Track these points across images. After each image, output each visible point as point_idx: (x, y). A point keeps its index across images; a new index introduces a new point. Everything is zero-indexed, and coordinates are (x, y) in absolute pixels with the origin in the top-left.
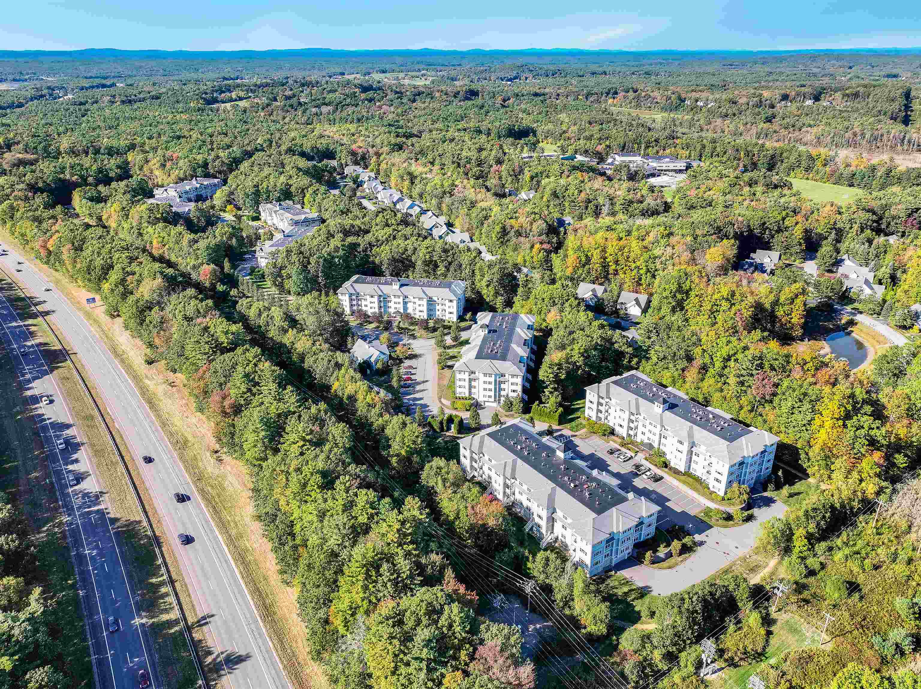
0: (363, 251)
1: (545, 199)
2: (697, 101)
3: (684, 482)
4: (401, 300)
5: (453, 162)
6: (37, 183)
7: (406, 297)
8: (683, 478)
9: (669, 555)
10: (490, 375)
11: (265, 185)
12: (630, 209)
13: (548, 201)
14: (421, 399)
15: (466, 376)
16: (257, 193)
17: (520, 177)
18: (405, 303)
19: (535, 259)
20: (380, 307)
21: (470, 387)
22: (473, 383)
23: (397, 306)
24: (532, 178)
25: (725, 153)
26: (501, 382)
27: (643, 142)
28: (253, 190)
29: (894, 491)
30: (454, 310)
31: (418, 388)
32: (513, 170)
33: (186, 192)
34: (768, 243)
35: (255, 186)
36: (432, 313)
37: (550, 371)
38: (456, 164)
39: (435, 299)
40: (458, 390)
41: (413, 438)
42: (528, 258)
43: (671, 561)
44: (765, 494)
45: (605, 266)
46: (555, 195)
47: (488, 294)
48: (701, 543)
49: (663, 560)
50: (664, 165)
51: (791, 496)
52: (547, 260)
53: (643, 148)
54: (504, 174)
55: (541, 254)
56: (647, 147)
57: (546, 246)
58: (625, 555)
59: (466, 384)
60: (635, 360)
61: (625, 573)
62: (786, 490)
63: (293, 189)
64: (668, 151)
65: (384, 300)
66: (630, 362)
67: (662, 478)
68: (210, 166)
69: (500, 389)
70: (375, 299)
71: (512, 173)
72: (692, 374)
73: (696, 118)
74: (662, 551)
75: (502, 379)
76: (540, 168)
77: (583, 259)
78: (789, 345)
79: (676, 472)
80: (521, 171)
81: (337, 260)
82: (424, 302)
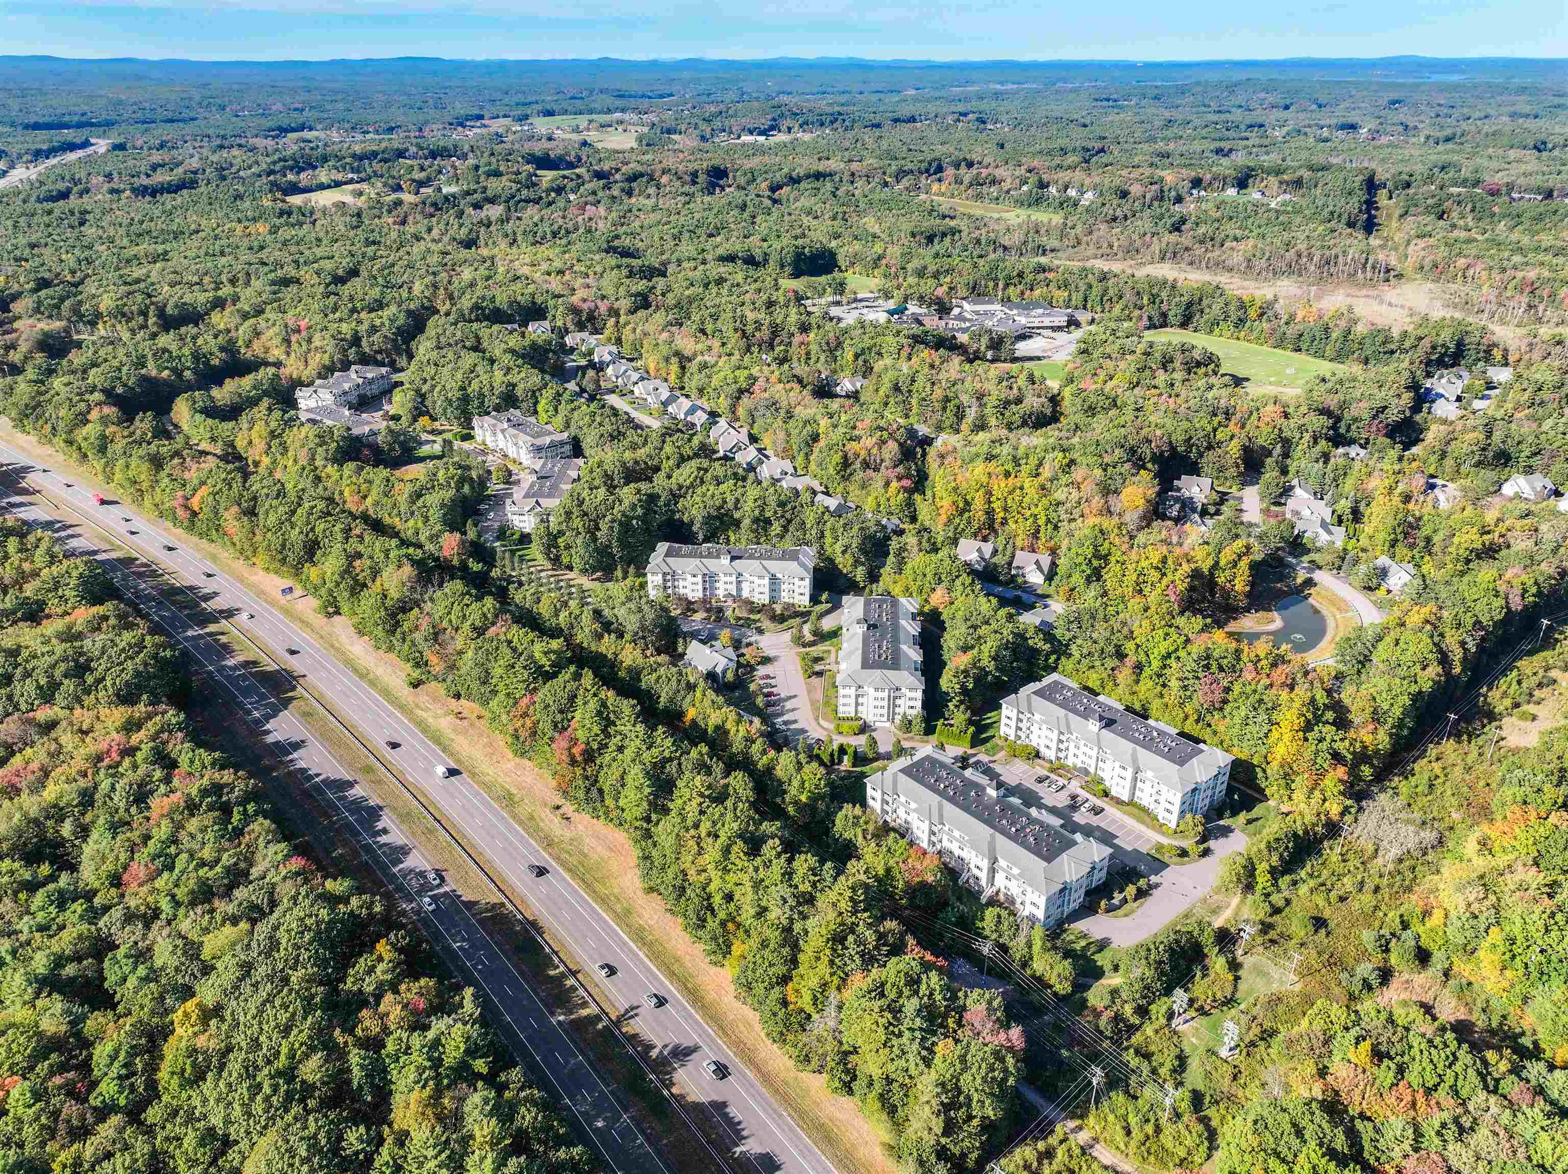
0: (665, 505)
1: (881, 393)
2: (1066, 188)
3: (1130, 814)
4: (733, 579)
5: (736, 330)
6: (114, 388)
7: (740, 574)
8: (1126, 808)
9: (1125, 901)
10: (883, 690)
11: (475, 385)
12: (1007, 414)
13: (887, 397)
14: (795, 721)
15: (852, 691)
17: (838, 353)
18: (739, 583)
19: (892, 500)
20: (705, 589)
21: (857, 704)
22: (860, 700)
23: (729, 587)
24: (857, 356)
25: (1121, 297)
26: (895, 698)
27: (1000, 276)
29: (1360, 809)
30: (806, 590)
31: (789, 705)
32: (828, 343)
33: (345, 393)
36: (778, 595)
37: (955, 680)
38: (739, 334)
39: (779, 576)
40: (841, 709)
41: (816, 781)
42: (883, 500)
43: (1127, 908)
44: (1222, 822)
45: (990, 513)
46: (897, 388)
47: (844, 563)
48: (1157, 886)
49: (1119, 907)
50: (1037, 320)
51: (1249, 822)
52: (910, 504)
53: (1001, 285)
54: (814, 348)
55: (901, 496)
56: (1007, 285)
57: (906, 483)
58: (1074, 905)
59: (852, 701)
60: (1053, 658)
61: (1081, 925)
62: (1243, 817)
64: (1037, 292)
65: (709, 579)
66: (1046, 660)
67: (1103, 810)
68: (364, 343)
69: (895, 706)
70: (699, 579)
71: (825, 348)
72: (1125, 675)
73: (1070, 224)
74: (1117, 897)
75: (897, 694)
76: (868, 342)
77: (961, 505)
78: (1236, 619)
79: (1118, 802)
80: (839, 345)
81: (635, 523)
82: (766, 581)
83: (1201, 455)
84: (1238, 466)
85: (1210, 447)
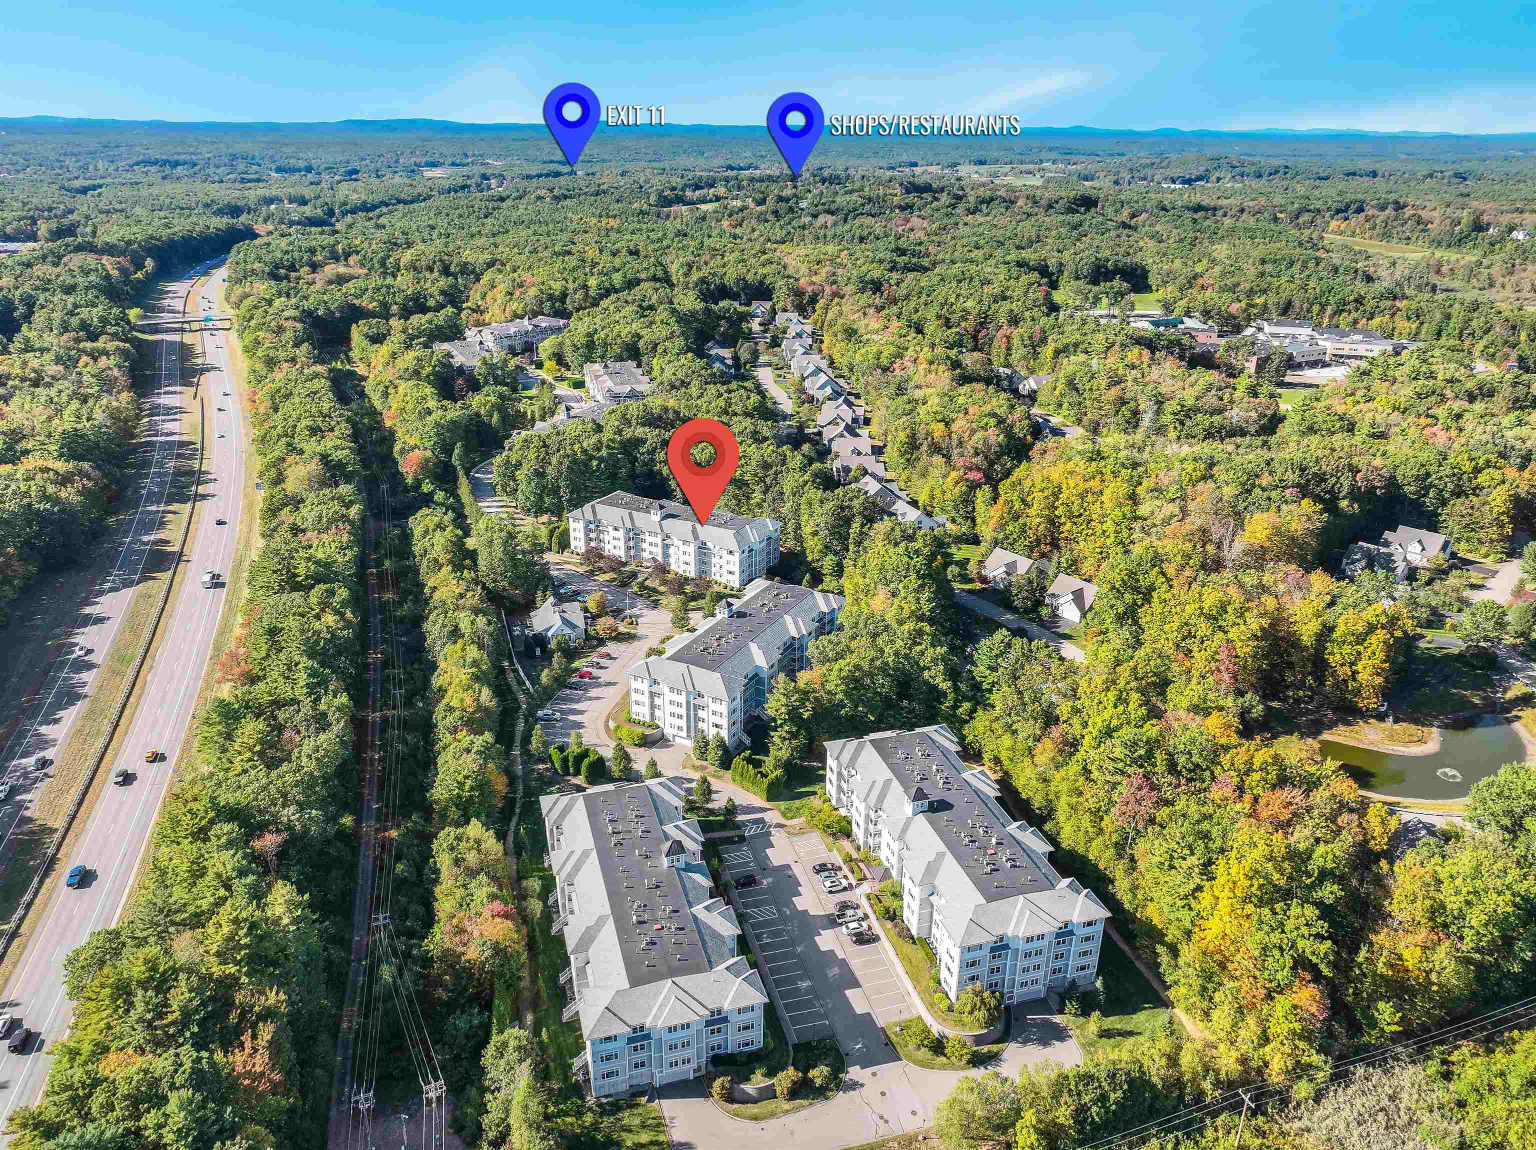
0: (649, 453)
1: (1057, 392)
2: (1511, 229)
3: (907, 961)
4: (658, 540)
5: (939, 317)
7: (668, 536)
8: (908, 948)
9: (768, 1094)
10: (679, 692)
12: (1188, 423)
13: (1062, 395)
14: (582, 712)
15: (644, 686)
16: (590, 346)
17: (1040, 350)
18: (666, 547)
19: (948, 496)
20: (628, 548)
21: (653, 706)
22: (657, 701)
23: (654, 549)
24: (1057, 353)
25: (1487, 332)
26: (697, 707)
27: (1332, 300)
28: (584, 341)
29: (1340, 1077)
30: (736, 569)
31: (593, 692)
32: (1030, 338)
34: (1435, 514)
35: (589, 335)
36: (705, 568)
38: (942, 321)
39: (710, 545)
40: (635, 708)
41: (460, 778)
42: (937, 492)
43: (768, 1106)
44: (1057, 1019)
45: (1053, 523)
46: (1072, 385)
47: (813, 547)
48: (854, 1085)
49: (755, 1101)
50: (1347, 347)
51: (1106, 1034)
52: (967, 501)
53: (1329, 310)
54: (1017, 342)
55: (957, 489)
56: (1338, 312)
57: (976, 475)
58: (688, 1071)
59: (646, 699)
60: (966, 706)
61: (669, 1107)
62: (1094, 1023)
63: (641, 344)
64: (1377, 321)
65: (634, 536)
66: (955, 707)
67: (875, 939)
68: (568, 300)
69: (697, 719)
70: (621, 534)
71: (1027, 342)
73: (1485, 262)
74: (758, 1081)
75: (699, 701)
76: (1074, 336)
78: (1348, 724)
79: (905, 934)
80: (1044, 339)
81: (594, 463)
82: (691, 549)
83: (1444, 503)
84: (1502, 526)
85: (1458, 493)
